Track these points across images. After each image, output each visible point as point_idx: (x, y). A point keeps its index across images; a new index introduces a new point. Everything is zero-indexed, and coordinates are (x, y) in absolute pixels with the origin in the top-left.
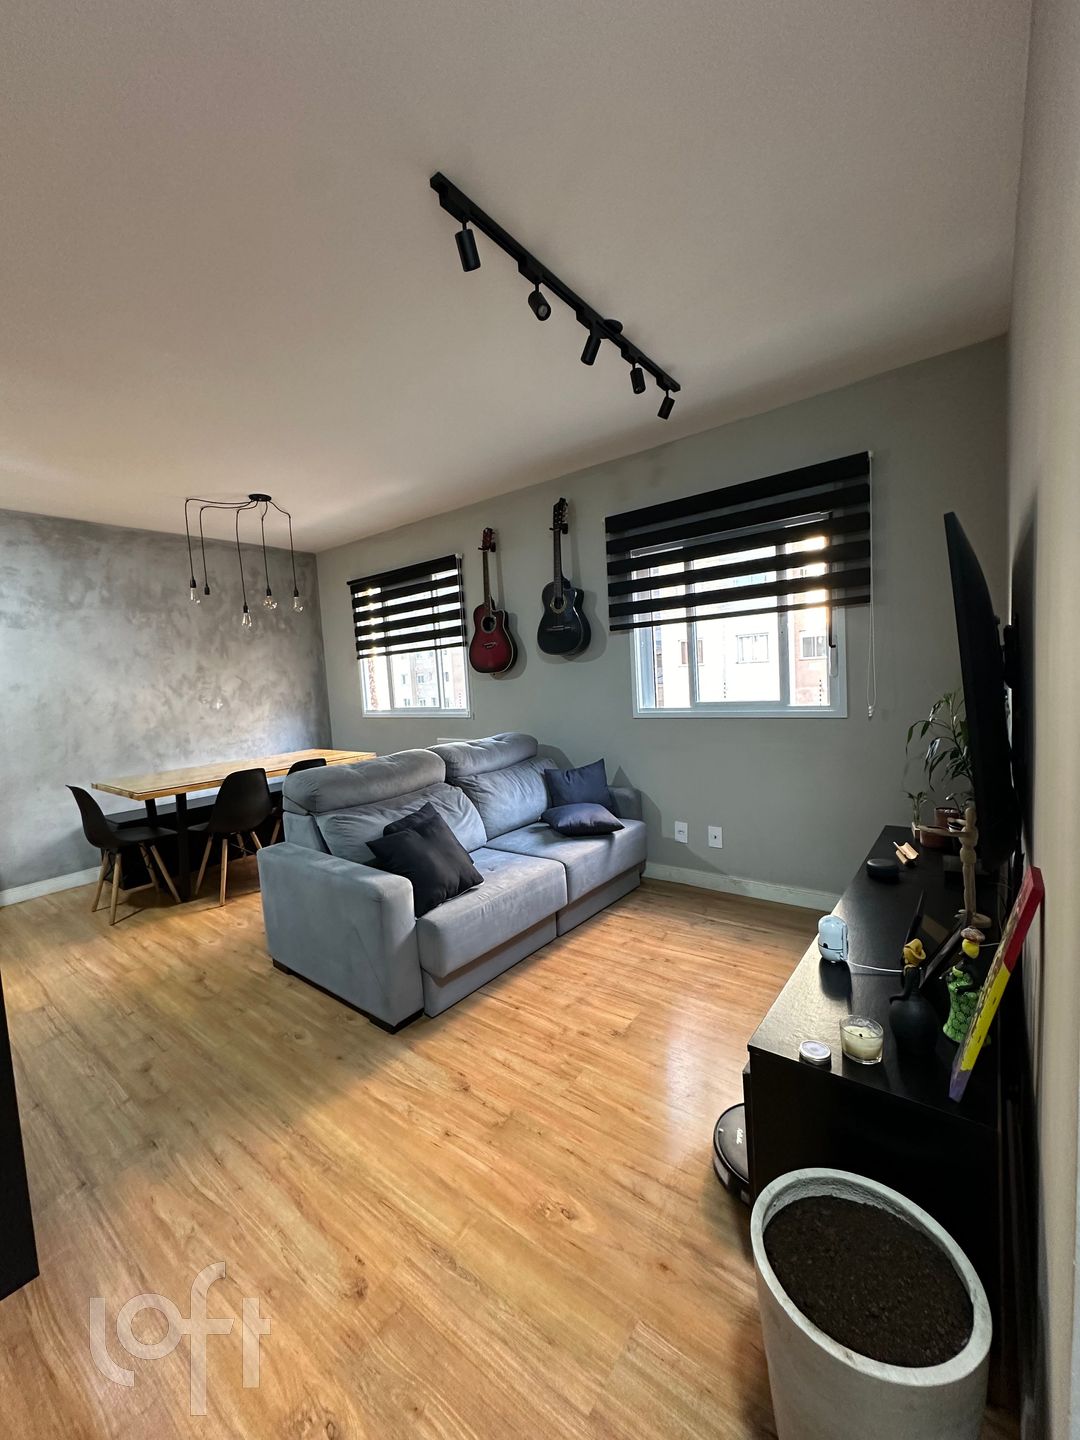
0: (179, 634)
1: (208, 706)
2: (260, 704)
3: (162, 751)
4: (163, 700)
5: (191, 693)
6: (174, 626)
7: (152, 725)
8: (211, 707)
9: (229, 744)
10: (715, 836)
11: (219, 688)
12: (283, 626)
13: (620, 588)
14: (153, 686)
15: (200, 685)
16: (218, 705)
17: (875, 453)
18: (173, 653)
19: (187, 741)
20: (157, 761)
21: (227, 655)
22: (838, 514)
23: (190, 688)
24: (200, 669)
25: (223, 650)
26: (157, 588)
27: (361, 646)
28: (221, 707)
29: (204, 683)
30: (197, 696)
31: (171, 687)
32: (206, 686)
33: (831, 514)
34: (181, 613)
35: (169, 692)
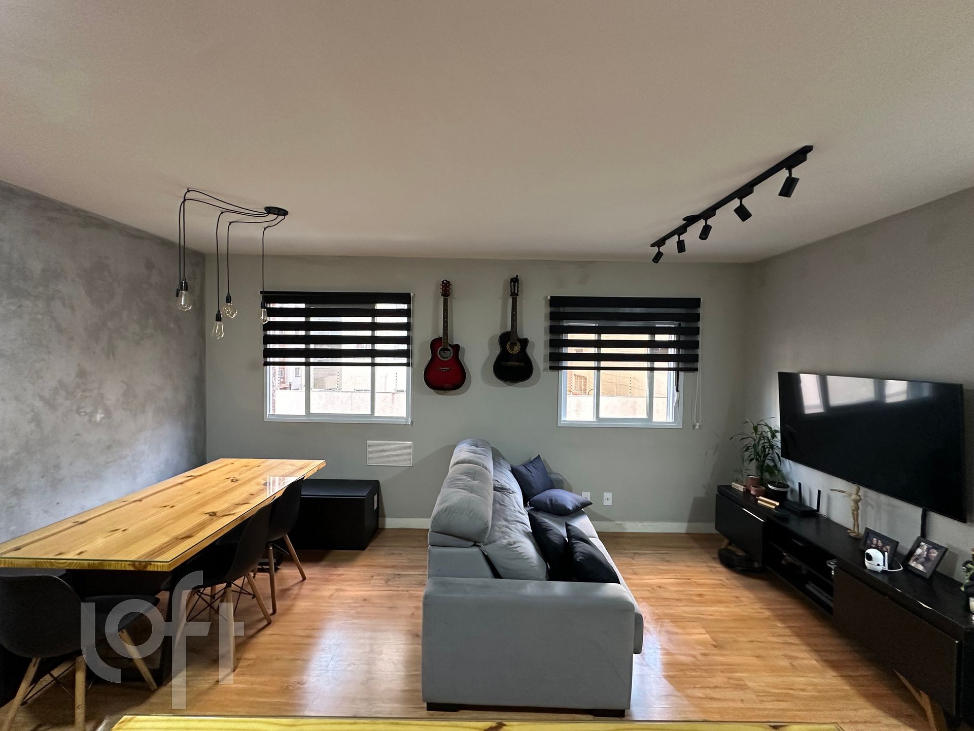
0: (60, 330)
1: (87, 418)
2: (143, 412)
3: (20, 486)
4: (29, 416)
5: (68, 403)
6: (54, 319)
7: (11, 452)
8: (90, 421)
9: (107, 462)
10: (608, 499)
11: (102, 396)
12: (172, 326)
13: (556, 343)
14: (17, 398)
15: (79, 394)
16: (99, 417)
17: (703, 300)
18: (49, 353)
19: (57, 467)
20: (14, 501)
21: (113, 355)
22: (683, 325)
23: (66, 398)
24: (82, 374)
25: (110, 351)
26: (36, 266)
27: (268, 353)
28: (102, 418)
29: (84, 391)
30: (74, 408)
31: (42, 398)
32: (87, 394)
33: (680, 324)
34: (64, 304)
35: (38, 404)
